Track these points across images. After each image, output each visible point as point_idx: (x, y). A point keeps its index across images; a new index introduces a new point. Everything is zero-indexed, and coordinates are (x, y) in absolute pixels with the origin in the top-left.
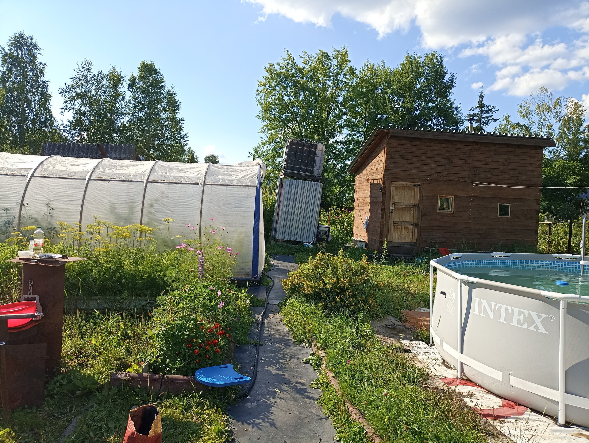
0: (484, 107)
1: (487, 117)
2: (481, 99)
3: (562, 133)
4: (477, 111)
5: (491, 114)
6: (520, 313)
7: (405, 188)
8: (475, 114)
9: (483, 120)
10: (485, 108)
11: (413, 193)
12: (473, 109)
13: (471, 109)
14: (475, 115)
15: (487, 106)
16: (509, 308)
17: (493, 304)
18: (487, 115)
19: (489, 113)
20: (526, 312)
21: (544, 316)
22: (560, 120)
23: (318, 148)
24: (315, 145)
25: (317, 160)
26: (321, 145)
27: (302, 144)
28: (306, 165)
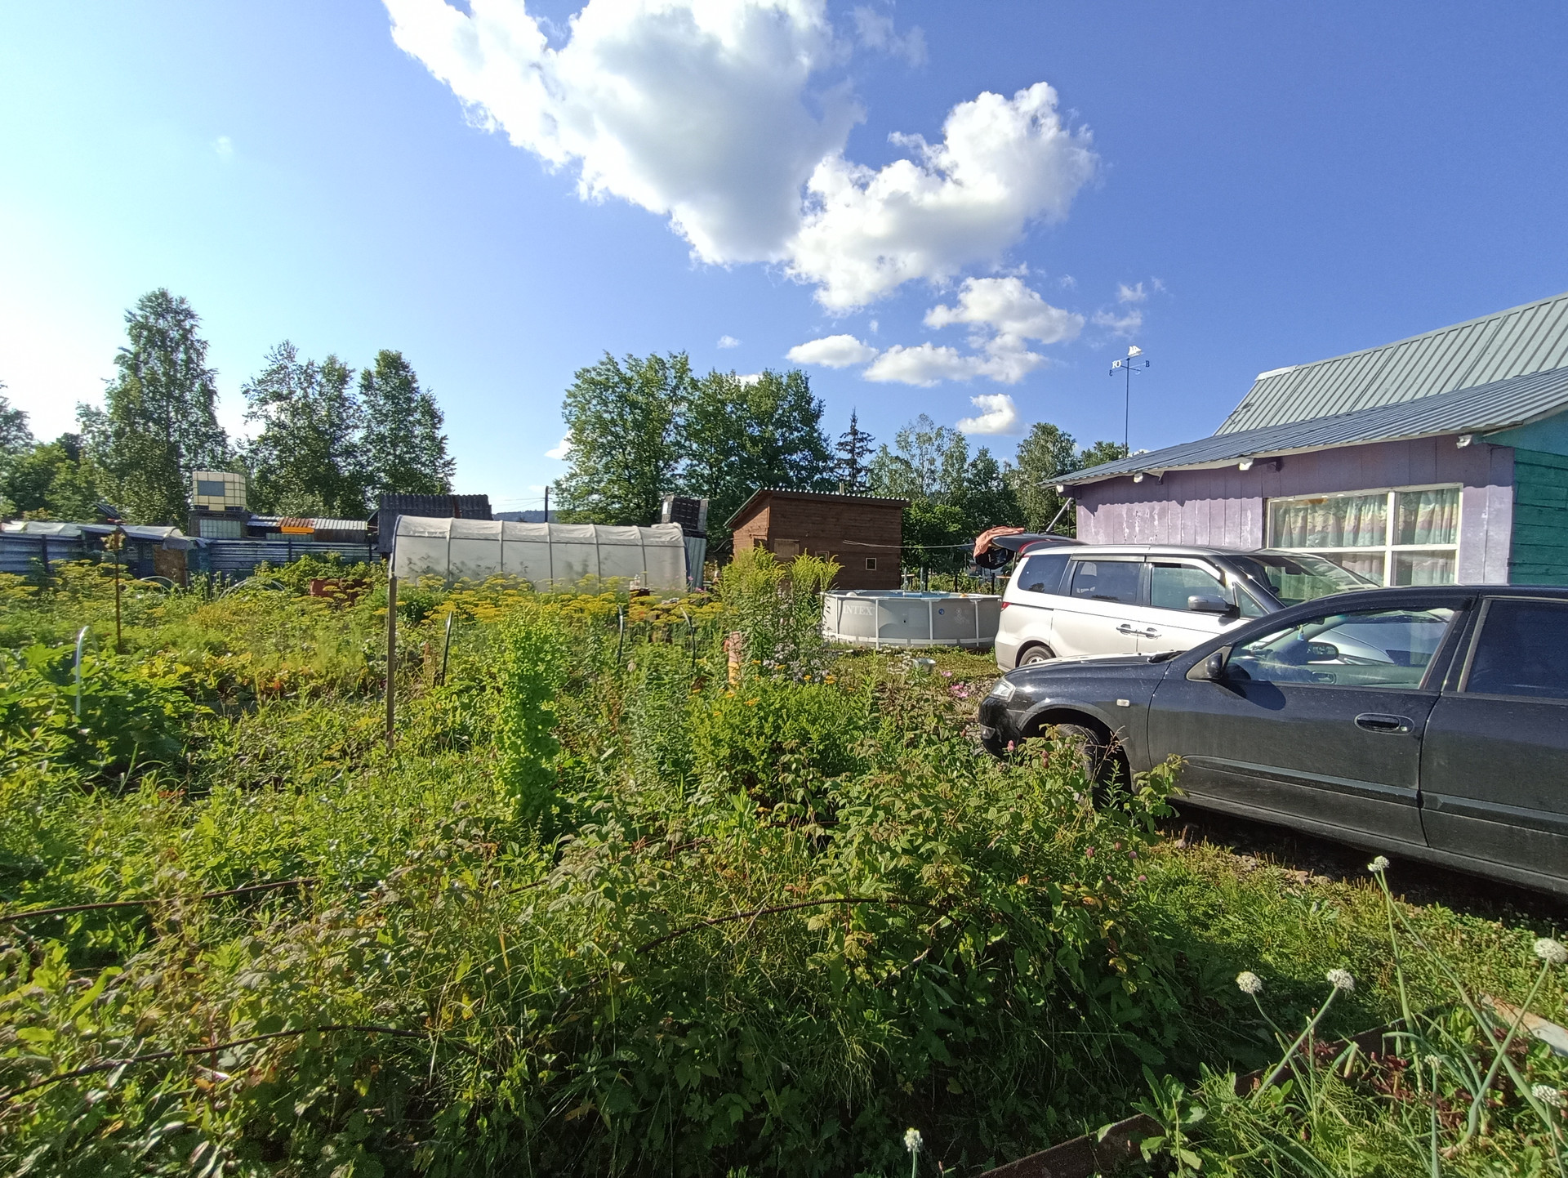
0: (857, 434)
1: (862, 447)
2: (853, 424)
5: (866, 443)
6: (862, 608)
7: (787, 545)
8: (847, 442)
9: (857, 451)
10: (859, 435)
11: (795, 548)
12: (844, 436)
15: (861, 433)
16: (858, 607)
17: (852, 606)
19: (863, 442)
20: (865, 607)
21: (871, 608)
22: (942, 455)
23: (702, 504)
24: (699, 502)
25: (701, 516)
26: (705, 501)
27: (687, 500)
28: (690, 521)
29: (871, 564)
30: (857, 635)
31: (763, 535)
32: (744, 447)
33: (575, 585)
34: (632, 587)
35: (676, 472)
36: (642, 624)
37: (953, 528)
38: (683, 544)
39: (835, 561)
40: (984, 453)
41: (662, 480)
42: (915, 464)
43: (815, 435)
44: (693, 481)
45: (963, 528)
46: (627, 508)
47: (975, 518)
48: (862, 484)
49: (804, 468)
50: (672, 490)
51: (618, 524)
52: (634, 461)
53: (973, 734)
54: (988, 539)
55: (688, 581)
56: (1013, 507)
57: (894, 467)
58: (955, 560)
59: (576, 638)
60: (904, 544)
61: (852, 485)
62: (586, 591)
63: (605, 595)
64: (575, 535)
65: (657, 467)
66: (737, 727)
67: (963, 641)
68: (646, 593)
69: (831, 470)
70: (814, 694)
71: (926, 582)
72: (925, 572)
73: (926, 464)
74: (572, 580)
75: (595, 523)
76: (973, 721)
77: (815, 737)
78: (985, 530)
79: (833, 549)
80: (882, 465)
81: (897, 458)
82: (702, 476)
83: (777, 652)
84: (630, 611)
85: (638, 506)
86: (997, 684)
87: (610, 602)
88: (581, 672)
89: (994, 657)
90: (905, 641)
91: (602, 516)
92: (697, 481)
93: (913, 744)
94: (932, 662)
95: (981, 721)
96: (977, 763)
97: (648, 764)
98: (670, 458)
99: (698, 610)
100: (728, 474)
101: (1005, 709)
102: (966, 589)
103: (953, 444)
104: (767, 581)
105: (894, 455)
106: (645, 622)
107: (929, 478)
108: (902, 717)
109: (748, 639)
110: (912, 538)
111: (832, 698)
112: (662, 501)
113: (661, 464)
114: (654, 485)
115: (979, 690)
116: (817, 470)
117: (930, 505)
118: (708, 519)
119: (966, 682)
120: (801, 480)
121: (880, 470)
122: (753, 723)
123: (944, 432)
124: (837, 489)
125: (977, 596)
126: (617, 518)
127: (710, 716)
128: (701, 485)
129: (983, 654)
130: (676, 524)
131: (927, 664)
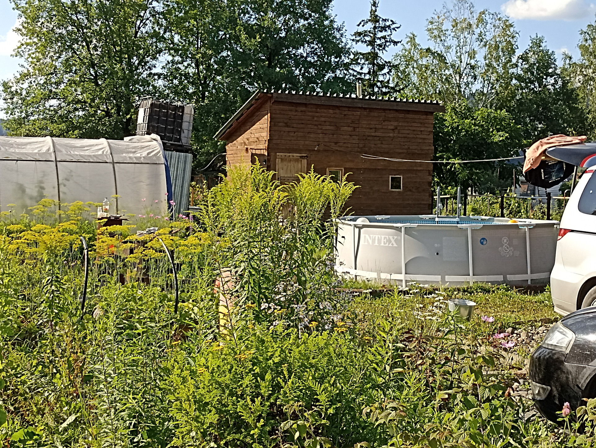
0: (378, 21)
1: (384, 37)
2: (374, 8)
3: (487, 65)
4: (369, 26)
5: (389, 32)
6: (385, 238)
7: (291, 160)
8: (366, 32)
9: (378, 42)
10: (381, 22)
11: (300, 165)
12: (362, 23)
13: (360, 23)
14: (365, 34)
15: (383, 20)
16: (380, 236)
17: (371, 236)
18: (384, 34)
19: (386, 31)
20: (387, 237)
21: (395, 237)
22: (485, 46)
23: (186, 111)
24: (182, 108)
25: (185, 125)
26: (190, 108)
27: (166, 106)
28: (172, 132)
29: (396, 183)
30: (379, 272)
31: (262, 148)
32: (237, 39)
33: (29, 212)
34: (100, 214)
35: (154, 71)
36: (112, 260)
37: (499, 137)
38: (163, 160)
39: (348, 180)
40: (537, 43)
41: (137, 82)
42: (451, 57)
43: (326, 23)
44: (176, 82)
45: (511, 137)
46: (93, 115)
47: (526, 124)
48: (385, 84)
49: (311, 65)
50: (149, 93)
51: (82, 137)
52: (102, 57)
53: (523, 393)
54: (541, 150)
55: (170, 206)
56: (573, 110)
57: (424, 62)
58: (501, 176)
59: (29, 278)
60: (437, 158)
61: (372, 86)
62: (41, 220)
63: (66, 225)
64: (28, 150)
65: (129, 64)
66: (227, 386)
67: (510, 278)
68: (118, 221)
69: (347, 66)
70: (322, 344)
71: (465, 204)
72: (464, 192)
73: (465, 58)
74: (25, 206)
75: (52, 135)
76: (524, 377)
77: (323, 398)
78: (538, 138)
79: (348, 165)
80: (409, 60)
81: (428, 50)
82: (187, 76)
83: (278, 293)
84: (97, 244)
85: (108, 114)
86: (553, 330)
87: (71, 233)
88: (35, 321)
89: (550, 298)
90: (438, 278)
91: (63, 126)
92: (181, 83)
93: (446, 406)
94: (472, 304)
95: (533, 377)
96: (527, 430)
97: (118, 435)
98: (147, 53)
99: (182, 242)
100: (218, 73)
101: (562, 362)
102: (515, 213)
103: (498, 31)
104: (265, 205)
105: (425, 47)
106: (116, 257)
107: (468, 75)
108: (434, 373)
109: (241, 276)
110: (447, 150)
111: (345, 350)
112: (137, 107)
113: (135, 61)
114: (127, 86)
115: (530, 338)
116: (328, 67)
117: (469, 109)
118: (195, 129)
119: (514, 329)
120: (310, 80)
121: (407, 66)
122: (246, 381)
123: (487, 18)
124: (353, 89)
125: (528, 221)
126: (80, 128)
127: (193, 373)
128: (185, 87)
129: (536, 293)
130: (154, 136)
131: (466, 306)
